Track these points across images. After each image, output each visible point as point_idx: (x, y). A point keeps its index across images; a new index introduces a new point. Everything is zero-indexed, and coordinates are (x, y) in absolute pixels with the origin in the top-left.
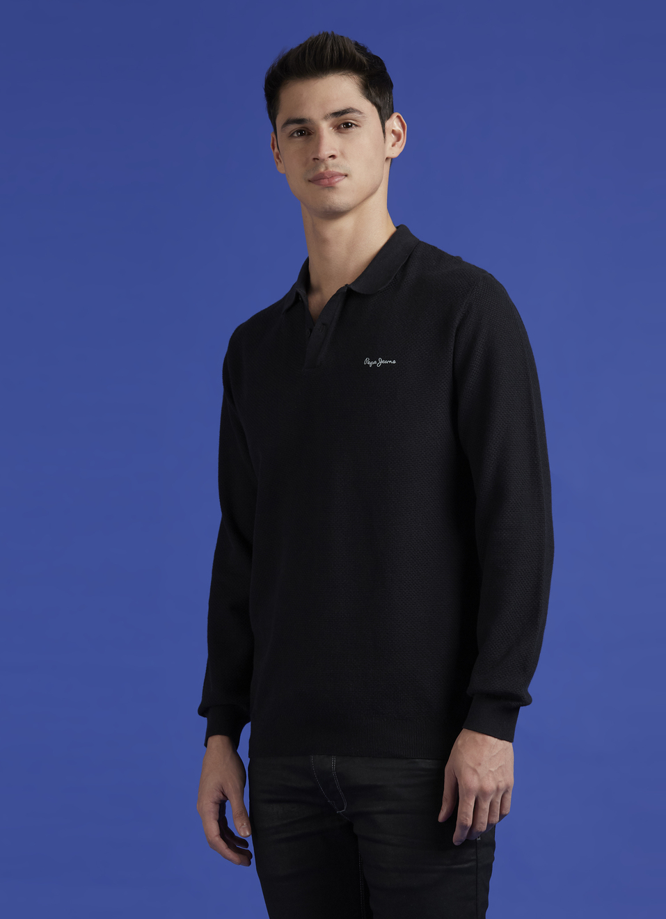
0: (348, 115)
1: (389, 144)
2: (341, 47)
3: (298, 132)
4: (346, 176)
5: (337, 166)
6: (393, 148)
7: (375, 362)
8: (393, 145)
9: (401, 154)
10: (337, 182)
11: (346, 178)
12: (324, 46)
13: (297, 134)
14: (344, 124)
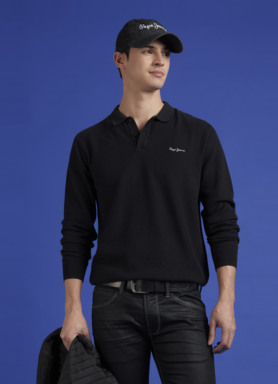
4: (164, 74)
7: (175, 150)
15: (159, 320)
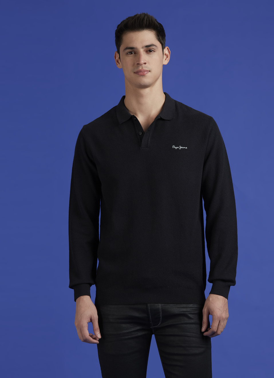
0: (151, 47)
1: (164, 59)
2: (150, 19)
3: (130, 52)
4: (150, 71)
5: (146, 67)
6: (166, 61)
7: (178, 147)
8: (165, 60)
9: (168, 63)
10: (146, 74)
11: (150, 72)
12: (143, 19)
13: (130, 53)
14: (149, 50)
15: (161, 314)
